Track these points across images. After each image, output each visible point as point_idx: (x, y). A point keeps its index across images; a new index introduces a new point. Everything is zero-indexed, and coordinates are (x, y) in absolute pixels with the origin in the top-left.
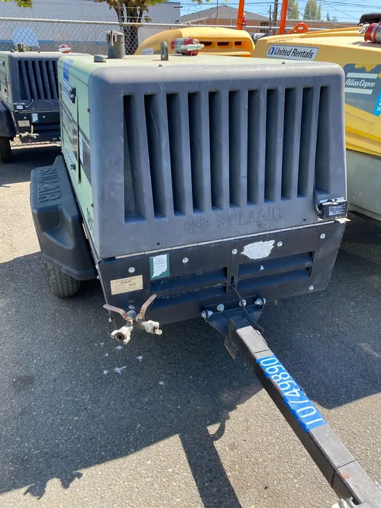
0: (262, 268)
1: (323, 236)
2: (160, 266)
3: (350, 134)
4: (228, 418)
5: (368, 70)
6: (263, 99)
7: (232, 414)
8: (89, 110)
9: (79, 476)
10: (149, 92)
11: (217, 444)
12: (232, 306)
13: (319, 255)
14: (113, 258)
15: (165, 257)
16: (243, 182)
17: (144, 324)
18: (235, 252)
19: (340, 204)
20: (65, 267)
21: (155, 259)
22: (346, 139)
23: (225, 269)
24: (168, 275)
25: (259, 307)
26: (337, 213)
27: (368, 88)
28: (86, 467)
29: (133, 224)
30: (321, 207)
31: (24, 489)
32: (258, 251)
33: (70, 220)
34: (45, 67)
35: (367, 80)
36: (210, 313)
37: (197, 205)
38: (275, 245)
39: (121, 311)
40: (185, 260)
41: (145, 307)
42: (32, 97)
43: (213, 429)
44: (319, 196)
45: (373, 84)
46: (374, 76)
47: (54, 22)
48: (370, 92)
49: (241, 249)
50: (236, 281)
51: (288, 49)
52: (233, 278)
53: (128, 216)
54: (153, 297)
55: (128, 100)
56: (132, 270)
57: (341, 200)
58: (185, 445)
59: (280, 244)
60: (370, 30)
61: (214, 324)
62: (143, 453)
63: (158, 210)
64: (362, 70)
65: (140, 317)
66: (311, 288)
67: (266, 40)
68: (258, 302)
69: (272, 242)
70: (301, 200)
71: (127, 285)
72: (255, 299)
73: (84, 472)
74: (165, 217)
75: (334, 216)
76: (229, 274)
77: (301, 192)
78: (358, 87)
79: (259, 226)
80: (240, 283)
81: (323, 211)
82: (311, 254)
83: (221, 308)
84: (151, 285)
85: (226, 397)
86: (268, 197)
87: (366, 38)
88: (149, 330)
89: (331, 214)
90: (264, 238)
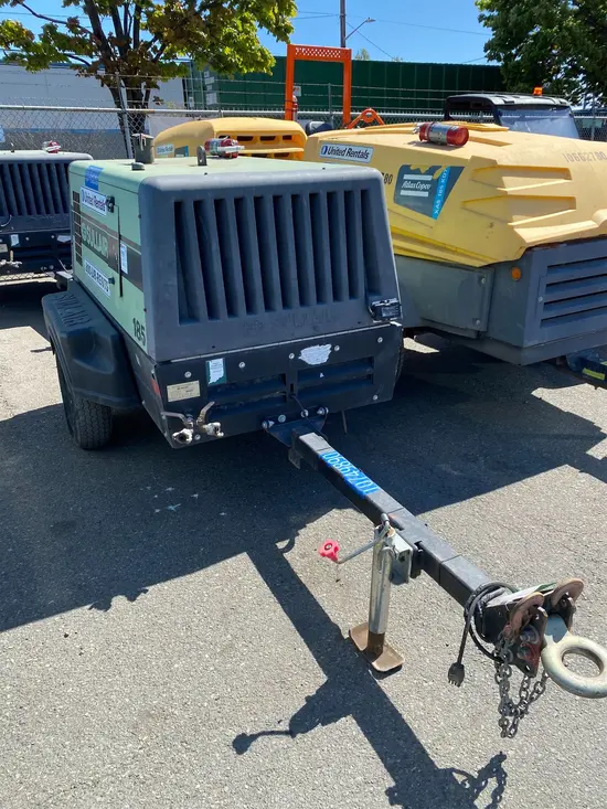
0: (322, 375)
1: (380, 340)
2: (216, 371)
3: (397, 236)
4: (298, 535)
5: (423, 171)
6: (306, 203)
7: (302, 532)
8: (140, 216)
9: (146, 591)
10: (198, 198)
11: (287, 555)
12: (294, 417)
13: (379, 359)
14: (168, 362)
15: (221, 361)
16: (294, 284)
17: (205, 426)
18: (292, 356)
19: (392, 304)
20: (102, 397)
21: (211, 363)
22: (392, 242)
23: (283, 376)
24: (225, 382)
25: (322, 416)
26: (391, 314)
27: (424, 190)
28: (152, 585)
29: (187, 326)
30: (374, 308)
31: (88, 606)
32: (316, 355)
33: (109, 339)
34: (27, 172)
35: (423, 182)
36: (271, 423)
37: (250, 308)
38: (332, 349)
39: (180, 416)
40: (242, 365)
41: (204, 411)
42: (11, 212)
43: (281, 545)
44: (370, 298)
45: (428, 186)
46: (429, 178)
47: (27, 109)
48: (426, 194)
49: (298, 354)
50: (296, 389)
51: (342, 148)
52: (292, 385)
53: (182, 319)
54: (212, 404)
55: (178, 206)
56: (188, 375)
57: (394, 301)
58: (254, 559)
59: (337, 349)
60: (423, 129)
61: (276, 435)
62: (211, 569)
63: (212, 313)
64: (417, 172)
65: (200, 420)
66: (376, 398)
67: (317, 138)
68: (320, 412)
69: (329, 346)
70: (353, 301)
71: (183, 391)
72: (317, 409)
73: (150, 588)
74: (218, 319)
75: (389, 318)
76: (289, 382)
77: (352, 294)
78: (416, 190)
79: (315, 328)
80: (300, 393)
81: (377, 312)
82: (370, 361)
83: (282, 418)
84: (209, 391)
85: (294, 519)
86: (320, 299)
87: (421, 138)
88: (211, 432)
89: (384, 315)
90: (321, 342)
